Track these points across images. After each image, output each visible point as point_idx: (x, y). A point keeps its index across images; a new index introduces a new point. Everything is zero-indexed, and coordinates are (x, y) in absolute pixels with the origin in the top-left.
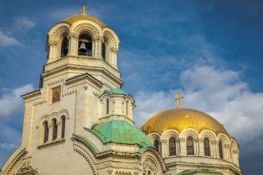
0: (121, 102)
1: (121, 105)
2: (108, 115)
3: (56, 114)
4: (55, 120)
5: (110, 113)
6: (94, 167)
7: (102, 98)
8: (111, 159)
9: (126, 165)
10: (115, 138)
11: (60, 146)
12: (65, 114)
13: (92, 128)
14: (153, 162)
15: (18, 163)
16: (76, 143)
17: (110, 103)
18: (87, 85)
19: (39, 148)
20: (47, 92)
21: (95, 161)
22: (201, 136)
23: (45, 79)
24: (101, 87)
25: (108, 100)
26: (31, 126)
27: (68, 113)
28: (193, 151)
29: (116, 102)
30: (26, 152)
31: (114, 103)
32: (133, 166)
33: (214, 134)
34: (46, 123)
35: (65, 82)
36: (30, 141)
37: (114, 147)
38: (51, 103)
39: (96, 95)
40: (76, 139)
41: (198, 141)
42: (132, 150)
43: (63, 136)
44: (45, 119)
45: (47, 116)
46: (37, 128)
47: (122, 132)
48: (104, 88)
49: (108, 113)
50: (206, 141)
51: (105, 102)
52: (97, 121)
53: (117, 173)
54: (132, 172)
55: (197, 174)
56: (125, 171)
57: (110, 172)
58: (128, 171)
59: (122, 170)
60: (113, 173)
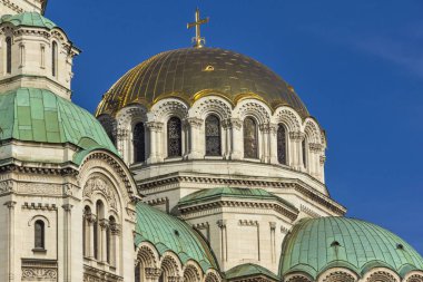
0: (38, 45)
1: (38, 52)
2: (9, 76)
5: (14, 72)
8: (13, 176)
9: (42, 189)
10: (22, 130)
17: (15, 47)
22: (238, 114)
25: (9, 40)
28: (219, 148)
29: (28, 44)
31: (22, 46)
32: (60, 191)
33: (268, 110)
37: (19, 151)
41: (230, 124)
42: (56, 155)
47: (37, 115)
49: (9, 71)
50: (250, 123)
51: (3, 44)
53: (26, 206)
54: (59, 203)
55: (223, 199)
56: (44, 201)
57: (9, 205)
58: (50, 202)
59: (36, 201)
60: (17, 209)
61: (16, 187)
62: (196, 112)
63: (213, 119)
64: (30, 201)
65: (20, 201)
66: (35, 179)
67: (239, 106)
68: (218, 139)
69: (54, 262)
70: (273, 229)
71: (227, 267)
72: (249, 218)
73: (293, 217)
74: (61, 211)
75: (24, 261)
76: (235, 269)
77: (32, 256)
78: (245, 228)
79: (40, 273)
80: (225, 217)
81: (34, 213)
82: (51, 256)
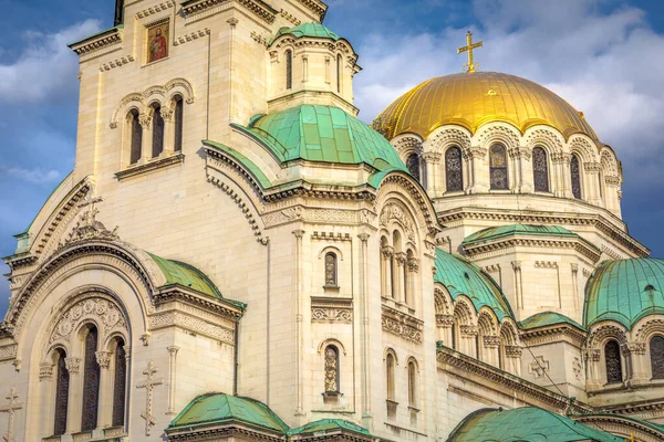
0: (322, 57)
1: (322, 65)
2: (289, 92)
3: (159, 89)
4: (156, 107)
5: (296, 87)
6: (259, 222)
7: (273, 48)
8: (299, 201)
9: (337, 217)
10: (310, 150)
11: (172, 170)
12: (182, 90)
13: (252, 125)
14: (404, 207)
15: (69, 215)
16: (212, 162)
17: (296, 61)
18: (236, 15)
19: (120, 176)
20: (134, 35)
21: (261, 207)
22: (526, 142)
24: (270, 20)
25: (289, 52)
26: (98, 121)
27: (188, 88)
28: (506, 180)
29: (311, 57)
30: (88, 188)
31: (305, 59)
32: (354, 219)
33: (560, 137)
34: (135, 113)
35: (179, 7)
36: (96, 160)
37: (307, 173)
38: (144, 62)
39: (258, 40)
40: (212, 152)
41: (517, 154)
42: (353, 178)
43: (178, 146)
44: (131, 104)
45: (136, 97)
46: (113, 126)
47: (326, 133)
48: (280, 23)
49: (289, 85)
50: (539, 153)
51: (282, 57)
52: (263, 108)
53: (316, 236)
54: (354, 232)
55: (517, 237)
56: (336, 231)
57: (299, 235)
58: (344, 231)
59: (328, 230)
60: (306, 237)
61: (305, 214)
62: (479, 141)
63: (498, 148)
64: (320, 230)
65: (310, 230)
66: (326, 204)
67: (528, 132)
68: (504, 170)
69: (349, 302)
70: (575, 271)
71: (522, 316)
72: (546, 259)
73: (595, 258)
74: (356, 241)
75: (314, 300)
76: (533, 319)
77: (322, 294)
78: (542, 270)
79: (332, 314)
80: (519, 257)
81: (324, 244)
82: (343, 294)
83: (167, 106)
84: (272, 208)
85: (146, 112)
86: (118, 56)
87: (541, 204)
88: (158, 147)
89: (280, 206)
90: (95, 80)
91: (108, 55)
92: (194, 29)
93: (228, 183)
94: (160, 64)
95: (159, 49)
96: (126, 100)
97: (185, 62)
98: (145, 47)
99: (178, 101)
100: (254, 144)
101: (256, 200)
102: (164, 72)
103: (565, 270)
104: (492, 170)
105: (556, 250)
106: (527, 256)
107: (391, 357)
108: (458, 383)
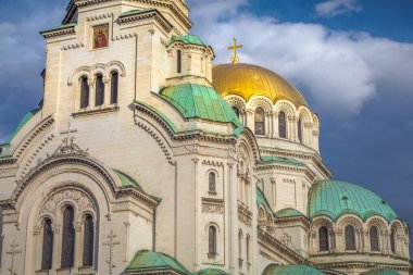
0: (199, 56)
1: (199, 61)
2: (179, 75)
3: (103, 66)
4: (99, 77)
5: (184, 72)
6: (170, 151)
7: (170, 48)
8: (196, 141)
9: (215, 152)
10: (201, 112)
11: (110, 117)
12: (118, 68)
13: (161, 92)
15: (39, 135)
16: (138, 113)
17: (184, 57)
19: (74, 115)
20: (84, 30)
21: (171, 142)
22: (276, 109)
23: (80, 10)
24: (168, 32)
25: (179, 52)
26: (60, 80)
27: (122, 67)
28: (264, 129)
29: (193, 56)
30: (53, 120)
31: (190, 57)
32: (224, 154)
33: (294, 107)
34: (84, 79)
35: (116, 18)
36: (58, 104)
37: (200, 125)
38: (91, 48)
39: (162, 42)
40: (138, 107)
41: (271, 115)
42: (224, 130)
43: (114, 99)
44: (82, 73)
45: (86, 68)
46: (69, 84)
47: (208, 103)
48: (172, 33)
49: (179, 71)
50: (282, 115)
51: (175, 54)
52: (164, 84)
53: (204, 162)
54: (225, 162)
55: (275, 164)
56: (216, 160)
57: (195, 161)
58: (220, 160)
59: (211, 159)
60: (200, 163)
61: (200, 150)
62: (250, 106)
63: (260, 111)
64: (207, 159)
65: (201, 159)
66: (210, 144)
67: (278, 103)
68: (263, 123)
69: (222, 201)
70: (304, 186)
72: (290, 178)
74: (226, 167)
75: (204, 199)
76: (281, 212)
77: (208, 196)
78: (286, 184)
79: (213, 208)
80: (274, 176)
81: (208, 167)
82: (219, 196)
83: (107, 77)
84: (179, 144)
85: (92, 79)
86: (73, 42)
87: (283, 145)
88: (100, 100)
89: (183, 143)
90: (58, 55)
91: (66, 41)
92: (127, 32)
93: (149, 126)
94: (102, 51)
95: (101, 41)
96: (79, 70)
97: (119, 51)
98: (92, 39)
99: (115, 74)
100: (166, 105)
101: (168, 139)
102: (105, 57)
103: (299, 185)
104: (256, 123)
105: (295, 173)
106: (279, 175)
107: (240, 233)
108: (263, 249)
